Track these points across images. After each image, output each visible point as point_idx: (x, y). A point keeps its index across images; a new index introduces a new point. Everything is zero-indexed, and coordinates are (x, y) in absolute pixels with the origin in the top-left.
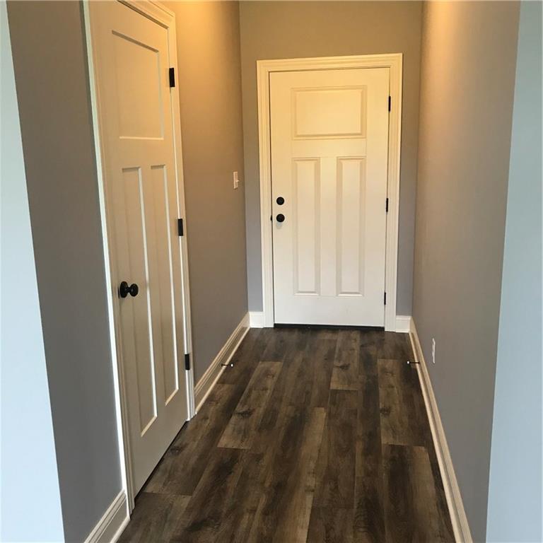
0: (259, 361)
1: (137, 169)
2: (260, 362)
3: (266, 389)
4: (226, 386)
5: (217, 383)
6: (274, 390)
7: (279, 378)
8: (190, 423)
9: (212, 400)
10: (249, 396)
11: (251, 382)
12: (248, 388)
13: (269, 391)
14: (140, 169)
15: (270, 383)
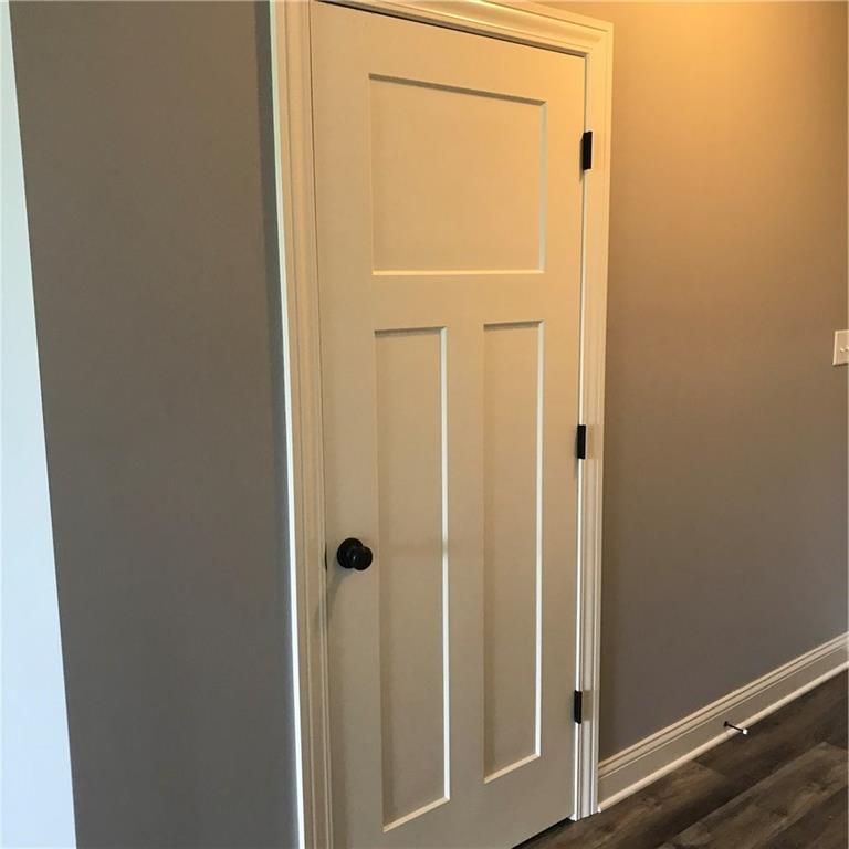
0: (823, 740)
1: (438, 330)
2: (824, 744)
3: (782, 813)
4: (709, 772)
5: (696, 759)
6: (799, 822)
7: (831, 799)
8: (574, 827)
9: (652, 795)
10: (733, 814)
11: (766, 783)
12: (747, 794)
13: (784, 821)
14: (443, 332)
15: (804, 801)
